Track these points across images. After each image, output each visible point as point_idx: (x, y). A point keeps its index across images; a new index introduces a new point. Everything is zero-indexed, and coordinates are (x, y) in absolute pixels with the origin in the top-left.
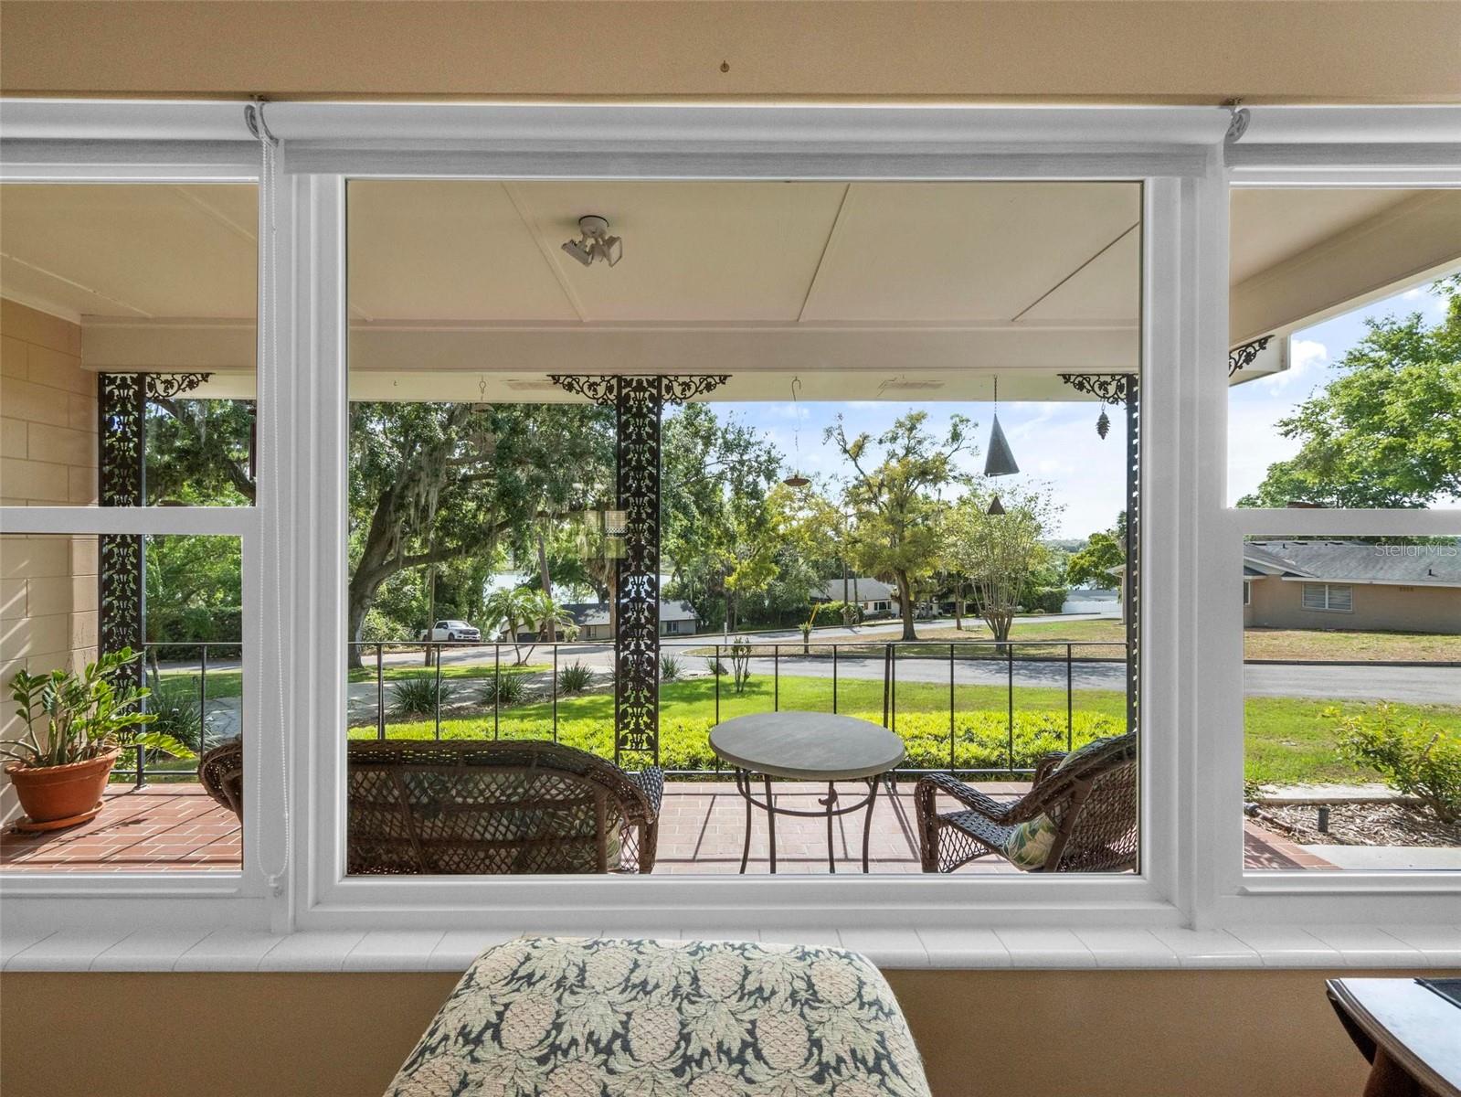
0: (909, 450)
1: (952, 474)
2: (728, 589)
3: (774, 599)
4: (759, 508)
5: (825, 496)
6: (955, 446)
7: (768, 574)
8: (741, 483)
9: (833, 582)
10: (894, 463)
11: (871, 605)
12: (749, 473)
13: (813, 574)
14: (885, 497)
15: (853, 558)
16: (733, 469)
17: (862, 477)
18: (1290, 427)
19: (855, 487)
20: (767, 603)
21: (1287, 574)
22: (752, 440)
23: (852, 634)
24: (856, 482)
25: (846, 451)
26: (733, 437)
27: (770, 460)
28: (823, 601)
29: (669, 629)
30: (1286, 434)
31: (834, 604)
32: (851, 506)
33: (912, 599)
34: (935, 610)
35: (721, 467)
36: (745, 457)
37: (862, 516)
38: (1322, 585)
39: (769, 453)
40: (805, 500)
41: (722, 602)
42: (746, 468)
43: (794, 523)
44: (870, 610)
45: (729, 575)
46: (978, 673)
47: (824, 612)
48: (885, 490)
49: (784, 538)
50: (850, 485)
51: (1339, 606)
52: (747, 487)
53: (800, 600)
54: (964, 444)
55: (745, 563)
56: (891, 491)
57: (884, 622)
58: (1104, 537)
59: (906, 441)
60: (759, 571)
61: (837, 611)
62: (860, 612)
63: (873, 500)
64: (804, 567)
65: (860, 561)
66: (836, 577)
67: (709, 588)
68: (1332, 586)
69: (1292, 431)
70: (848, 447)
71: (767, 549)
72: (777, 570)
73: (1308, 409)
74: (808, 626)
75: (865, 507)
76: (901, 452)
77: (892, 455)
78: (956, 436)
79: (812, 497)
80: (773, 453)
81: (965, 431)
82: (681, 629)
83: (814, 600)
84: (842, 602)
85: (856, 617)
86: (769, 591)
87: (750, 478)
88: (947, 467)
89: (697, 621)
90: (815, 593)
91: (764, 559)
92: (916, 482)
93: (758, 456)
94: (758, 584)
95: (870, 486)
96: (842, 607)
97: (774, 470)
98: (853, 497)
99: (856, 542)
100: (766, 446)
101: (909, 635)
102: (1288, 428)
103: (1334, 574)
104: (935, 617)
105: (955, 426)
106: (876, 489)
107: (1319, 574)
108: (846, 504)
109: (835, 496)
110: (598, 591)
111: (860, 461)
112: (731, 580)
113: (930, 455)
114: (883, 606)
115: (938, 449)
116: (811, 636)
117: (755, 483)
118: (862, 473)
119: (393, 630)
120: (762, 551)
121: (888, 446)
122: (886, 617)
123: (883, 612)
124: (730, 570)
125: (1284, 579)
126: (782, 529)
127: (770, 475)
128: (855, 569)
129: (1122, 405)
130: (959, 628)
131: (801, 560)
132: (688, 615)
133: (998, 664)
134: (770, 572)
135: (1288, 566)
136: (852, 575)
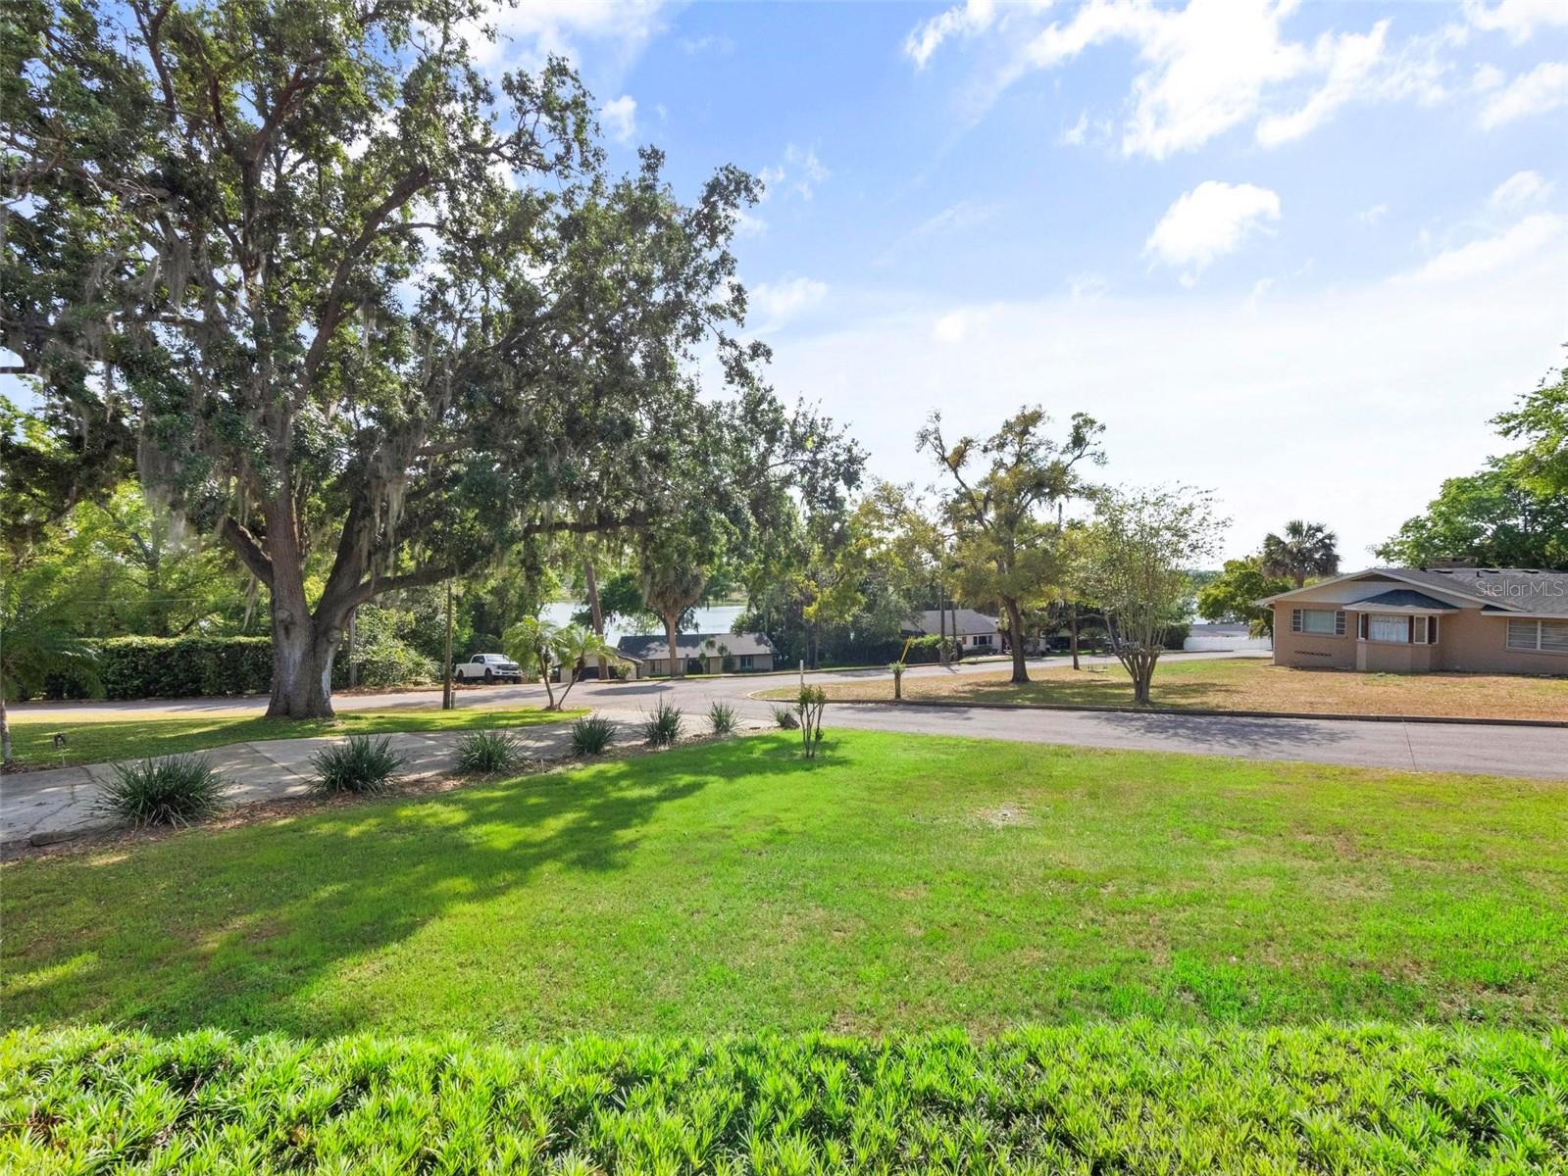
0: (1020, 458)
1: (1072, 486)
2: (808, 621)
3: (859, 632)
4: (838, 520)
5: (919, 512)
6: (1077, 453)
7: (853, 605)
8: (815, 490)
9: (927, 613)
10: (1002, 473)
11: (970, 640)
12: (825, 476)
13: (903, 603)
14: (991, 515)
15: (954, 585)
16: (803, 471)
17: (963, 490)
18: (1512, 423)
19: (954, 501)
20: (852, 636)
21: (1488, 608)
22: (828, 435)
23: (950, 674)
24: (956, 496)
25: (944, 459)
26: (803, 430)
27: (852, 460)
28: (916, 635)
29: (743, 664)
30: (1506, 433)
31: (929, 639)
32: (950, 525)
34: (1043, 646)
35: (788, 469)
36: (820, 456)
37: (963, 536)
38: (1534, 621)
39: (850, 450)
40: (896, 517)
41: (802, 635)
42: (820, 470)
43: (883, 547)
44: (969, 645)
45: (809, 605)
46: (1120, 731)
47: (918, 648)
48: (991, 505)
49: (871, 564)
50: (950, 499)
51: (1555, 646)
52: (822, 494)
53: (890, 633)
54: (1089, 450)
55: (827, 591)
56: (998, 506)
57: (985, 658)
58: (1242, 564)
59: (1017, 447)
60: (843, 600)
61: (932, 647)
62: (959, 646)
63: (979, 517)
64: (894, 597)
65: (963, 589)
66: (929, 607)
67: (788, 619)
68: (1545, 622)
69: (1514, 428)
70: (947, 455)
71: (852, 576)
72: (864, 600)
73: (1536, 400)
74: (899, 665)
75: (967, 526)
76: (1010, 460)
77: (999, 464)
78: (1078, 441)
79: (904, 512)
80: (855, 451)
81: (1089, 435)
82: (757, 664)
83: (906, 634)
84: (938, 636)
85: (955, 653)
86: (854, 623)
87: (827, 483)
88: (1068, 479)
89: (774, 655)
90: (907, 625)
91: (848, 586)
92: (1029, 496)
93: (836, 455)
94: (841, 616)
95: (972, 500)
96: (937, 642)
97: (856, 473)
98: (953, 513)
99: (957, 566)
100: (846, 441)
101: (1020, 676)
102: (1508, 424)
103: (1546, 609)
104: (1044, 654)
105: (1077, 428)
106: (980, 505)
107: (1530, 608)
108: (944, 523)
109: (931, 511)
111: (962, 471)
112: (810, 610)
113: (1046, 465)
114: (983, 640)
115: (1054, 457)
116: (904, 676)
117: (832, 490)
118: (963, 485)
119: (418, 664)
120: (847, 577)
121: (994, 455)
122: (987, 653)
123: (983, 646)
124: (810, 600)
125: (1484, 613)
126: (869, 553)
127: (851, 479)
128: (956, 599)
130: (1076, 667)
131: (891, 589)
132: (764, 649)
133: (1144, 719)
134: (855, 601)
135: (1486, 597)
136: (950, 606)
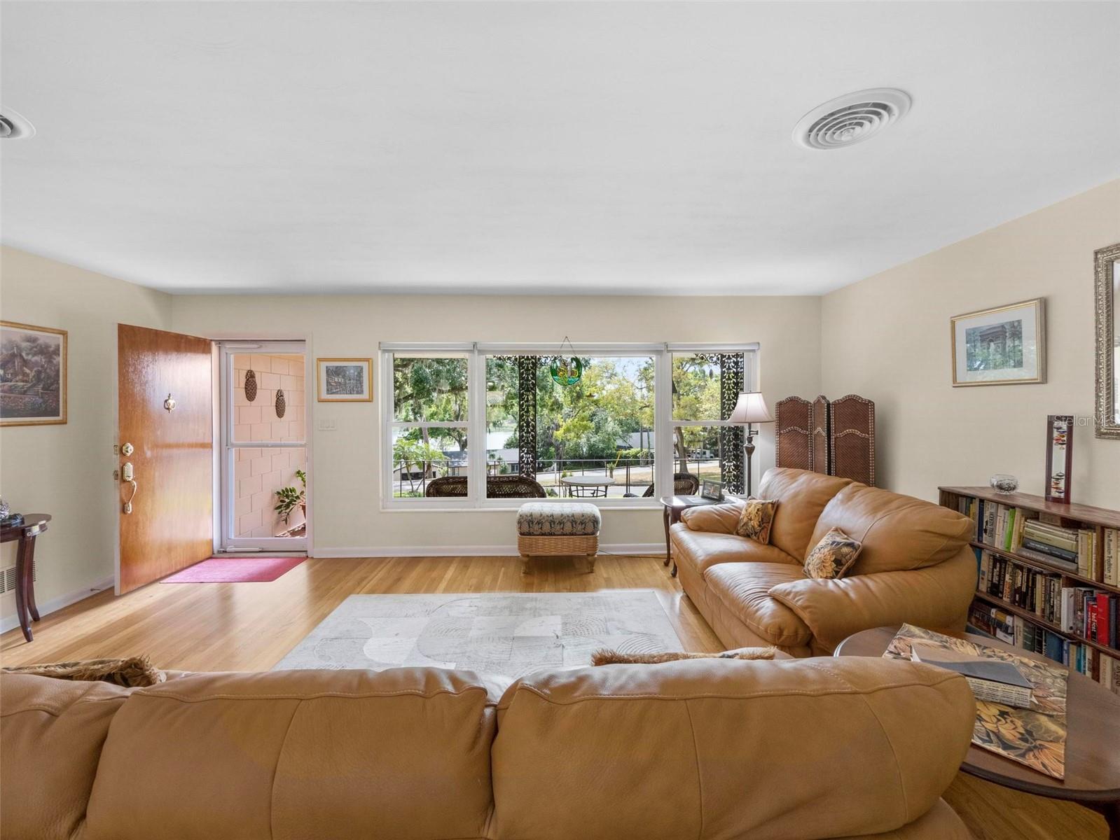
2: (557, 440)
3: (590, 447)
5: (624, 375)
7: (586, 429)
9: (632, 435)
13: (618, 429)
15: (644, 418)
19: (645, 369)
20: (585, 450)
24: (646, 365)
28: (625, 448)
31: (632, 451)
32: (643, 382)
33: (685, 446)
37: (650, 389)
40: (610, 378)
41: (552, 449)
43: (604, 392)
45: (557, 430)
47: (626, 457)
49: (597, 403)
50: (642, 368)
53: (609, 447)
55: (569, 421)
60: (579, 427)
61: (635, 456)
62: (650, 456)
64: (612, 424)
66: (634, 431)
67: (542, 439)
71: (584, 411)
75: (651, 383)
79: (615, 375)
83: (620, 448)
84: (639, 449)
85: (649, 459)
86: (586, 442)
90: (619, 442)
91: (582, 418)
94: (578, 437)
96: (638, 452)
108: (639, 380)
110: (459, 442)
112: (558, 434)
116: (614, 473)
120: (581, 413)
124: (558, 427)
126: (595, 396)
128: (648, 425)
129: (719, 366)
131: (609, 419)
134: (587, 427)
136: (645, 430)
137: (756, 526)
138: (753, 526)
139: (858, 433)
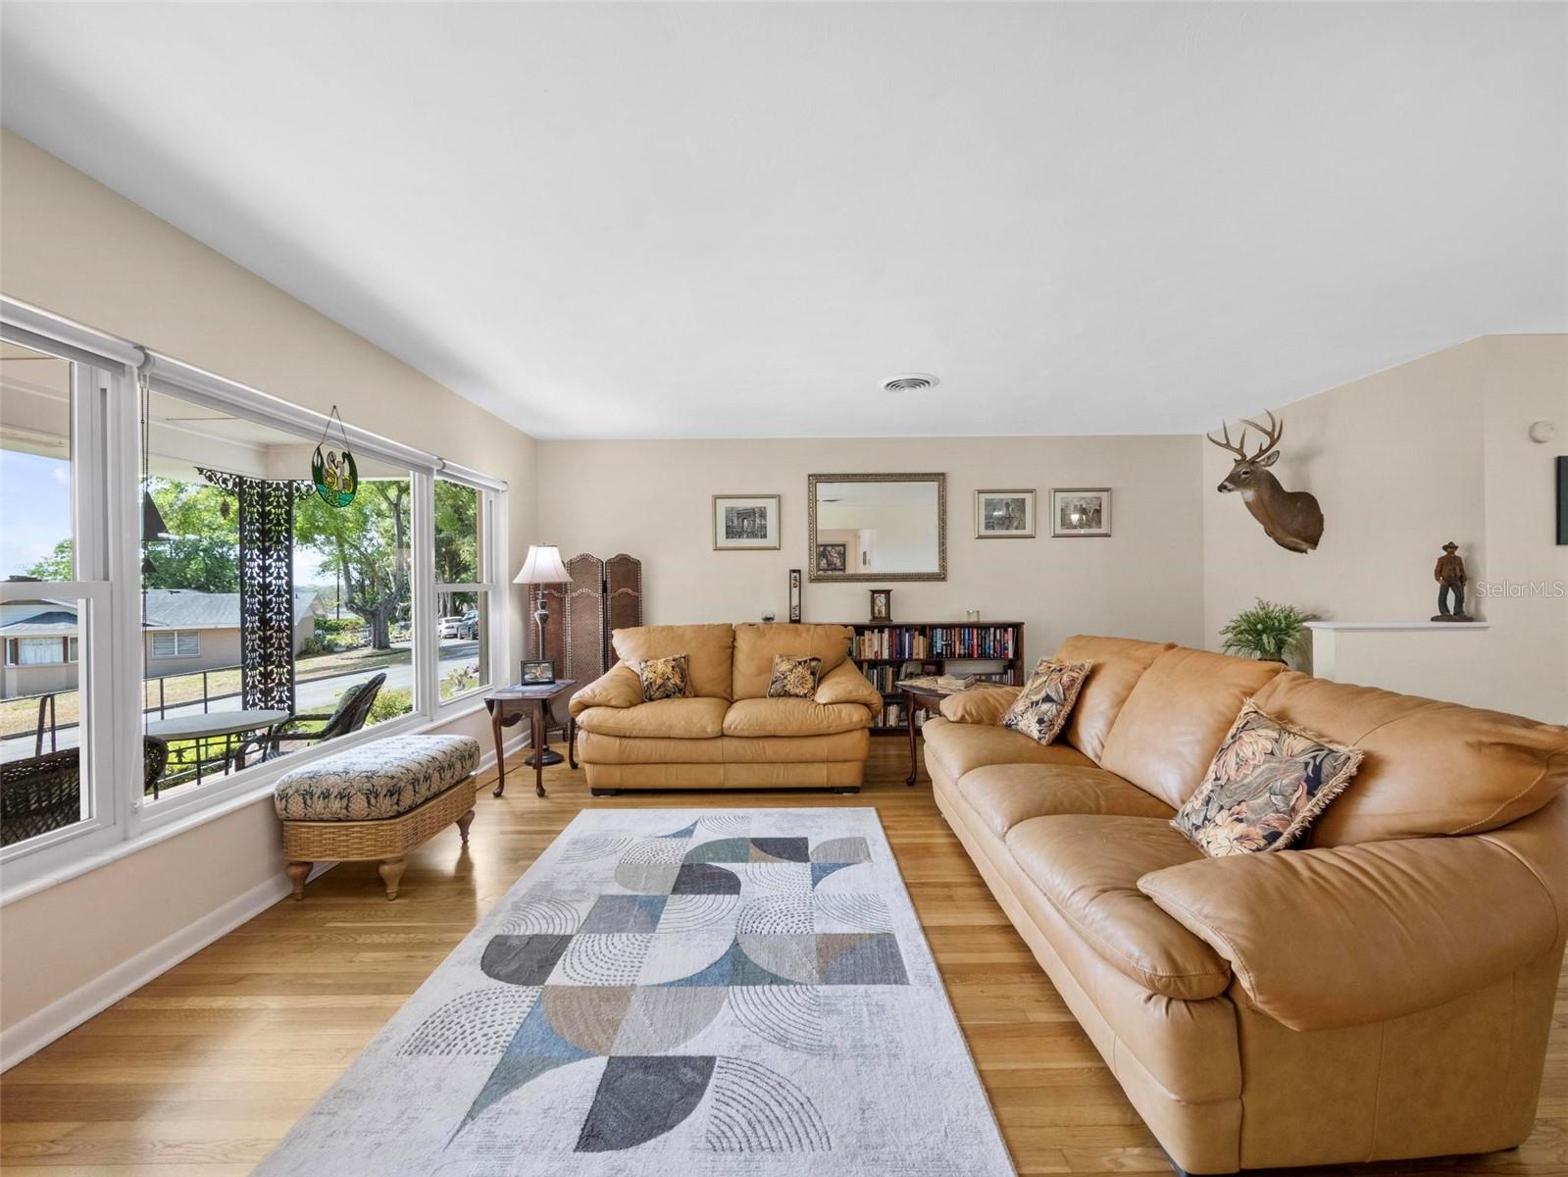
38: (171, 633)
51: (190, 651)
68: (181, 633)
103: (182, 622)
107: (168, 622)
137: (679, 683)
138: (676, 685)
139: (630, 591)
